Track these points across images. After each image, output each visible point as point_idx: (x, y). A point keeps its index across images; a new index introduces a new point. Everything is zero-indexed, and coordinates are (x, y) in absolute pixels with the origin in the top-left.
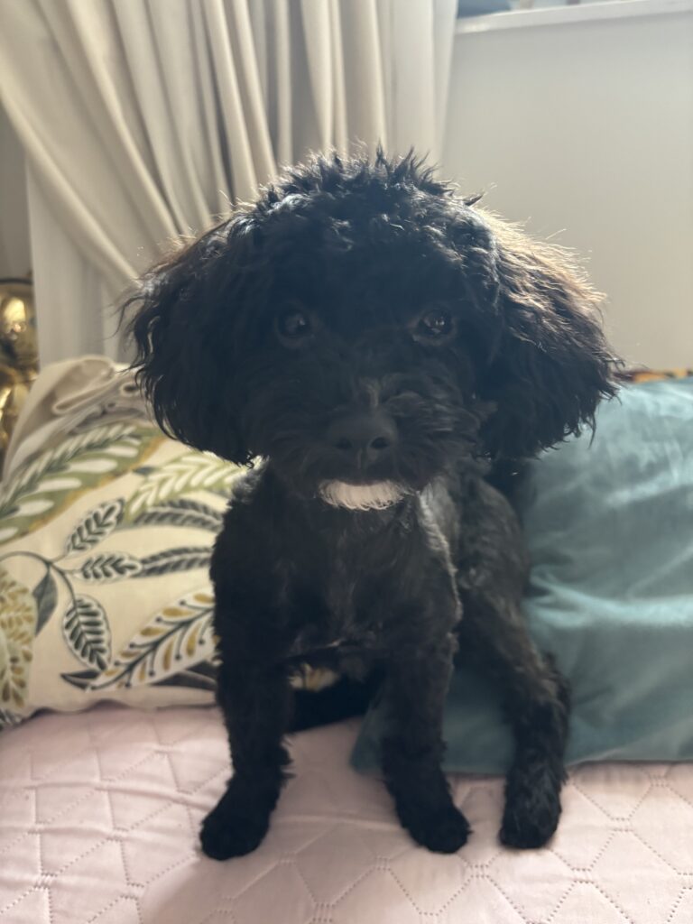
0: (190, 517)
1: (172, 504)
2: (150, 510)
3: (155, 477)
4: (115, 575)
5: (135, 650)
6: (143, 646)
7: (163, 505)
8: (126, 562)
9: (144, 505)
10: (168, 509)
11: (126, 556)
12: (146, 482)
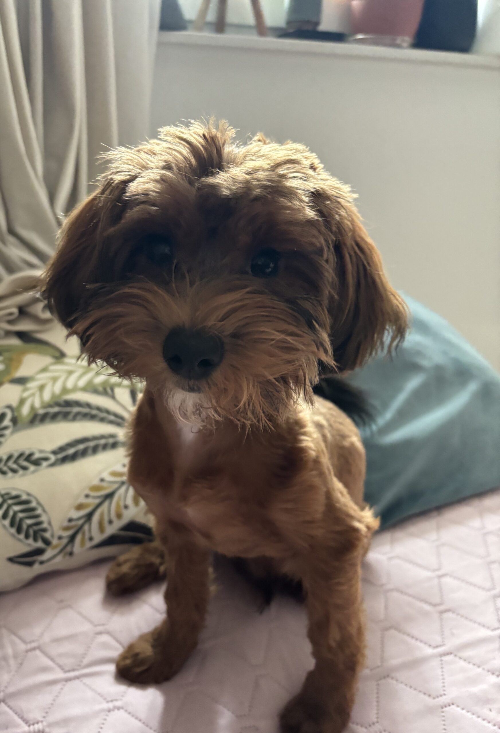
0: (78, 414)
1: (58, 404)
2: (41, 412)
3: (32, 385)
4: (32, 468)
5: (73, 523)
6: (79, 519)
7: (50, 406)
8: (37, 455)
9: (32, 408)
10: (56, 409)
11: (35, 450)
12: (26, 390)
